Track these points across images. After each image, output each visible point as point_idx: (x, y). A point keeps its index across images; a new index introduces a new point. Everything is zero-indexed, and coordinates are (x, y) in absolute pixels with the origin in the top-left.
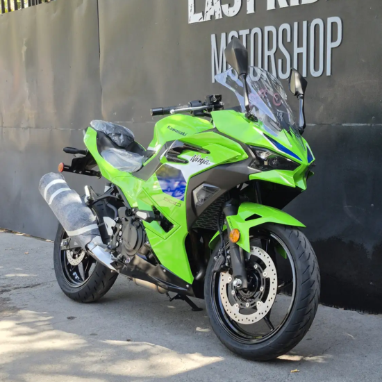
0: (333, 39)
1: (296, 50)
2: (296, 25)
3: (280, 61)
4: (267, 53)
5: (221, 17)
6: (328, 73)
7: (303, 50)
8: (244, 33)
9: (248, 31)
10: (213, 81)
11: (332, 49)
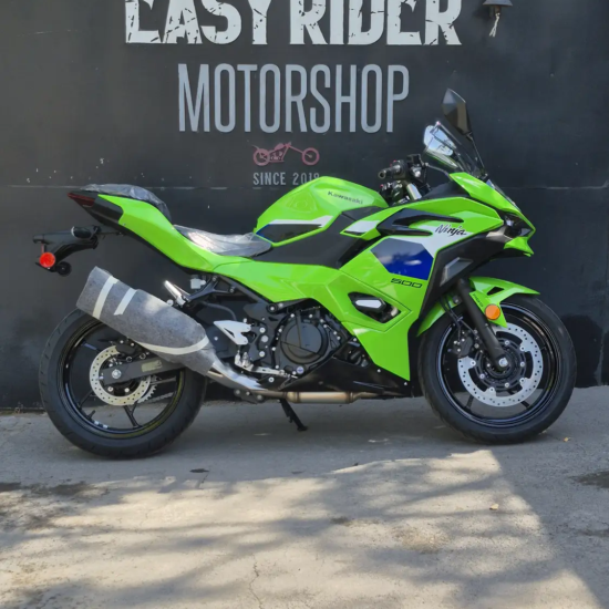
1: (340, 99)
2: (339, 69)
3: (313, 111)
4: (289, 98)
5: (199, 41)
6: (390, 129)
7: (352, 99)
8: (247, 69)
9: (254, 67)
10: (182, 128)
11: (395, 102)
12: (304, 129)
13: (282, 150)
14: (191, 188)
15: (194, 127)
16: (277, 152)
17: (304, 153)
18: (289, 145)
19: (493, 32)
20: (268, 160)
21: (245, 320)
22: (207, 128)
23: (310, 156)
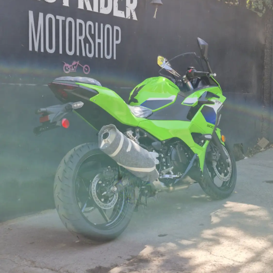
0: (117, 39)
1: (97, 41)
2: (97, 24)
3: (87, 45)
4: (78, 38)
6: (115, 58)
7: (101, 41)
8: (61, 18)
9: (63, 18)
10: (31, 49)
11: (116, 44)
12: (84, 54)
13: (76, 65)
14: (34, 85)
15: (36, 49)
16: (73, 66)
17: (84, 67)
18: (78, 63)
19: (155, 16)
20: (69, 71)
21: (154, 151)
22: (42, 50)
23: (86, 69)
